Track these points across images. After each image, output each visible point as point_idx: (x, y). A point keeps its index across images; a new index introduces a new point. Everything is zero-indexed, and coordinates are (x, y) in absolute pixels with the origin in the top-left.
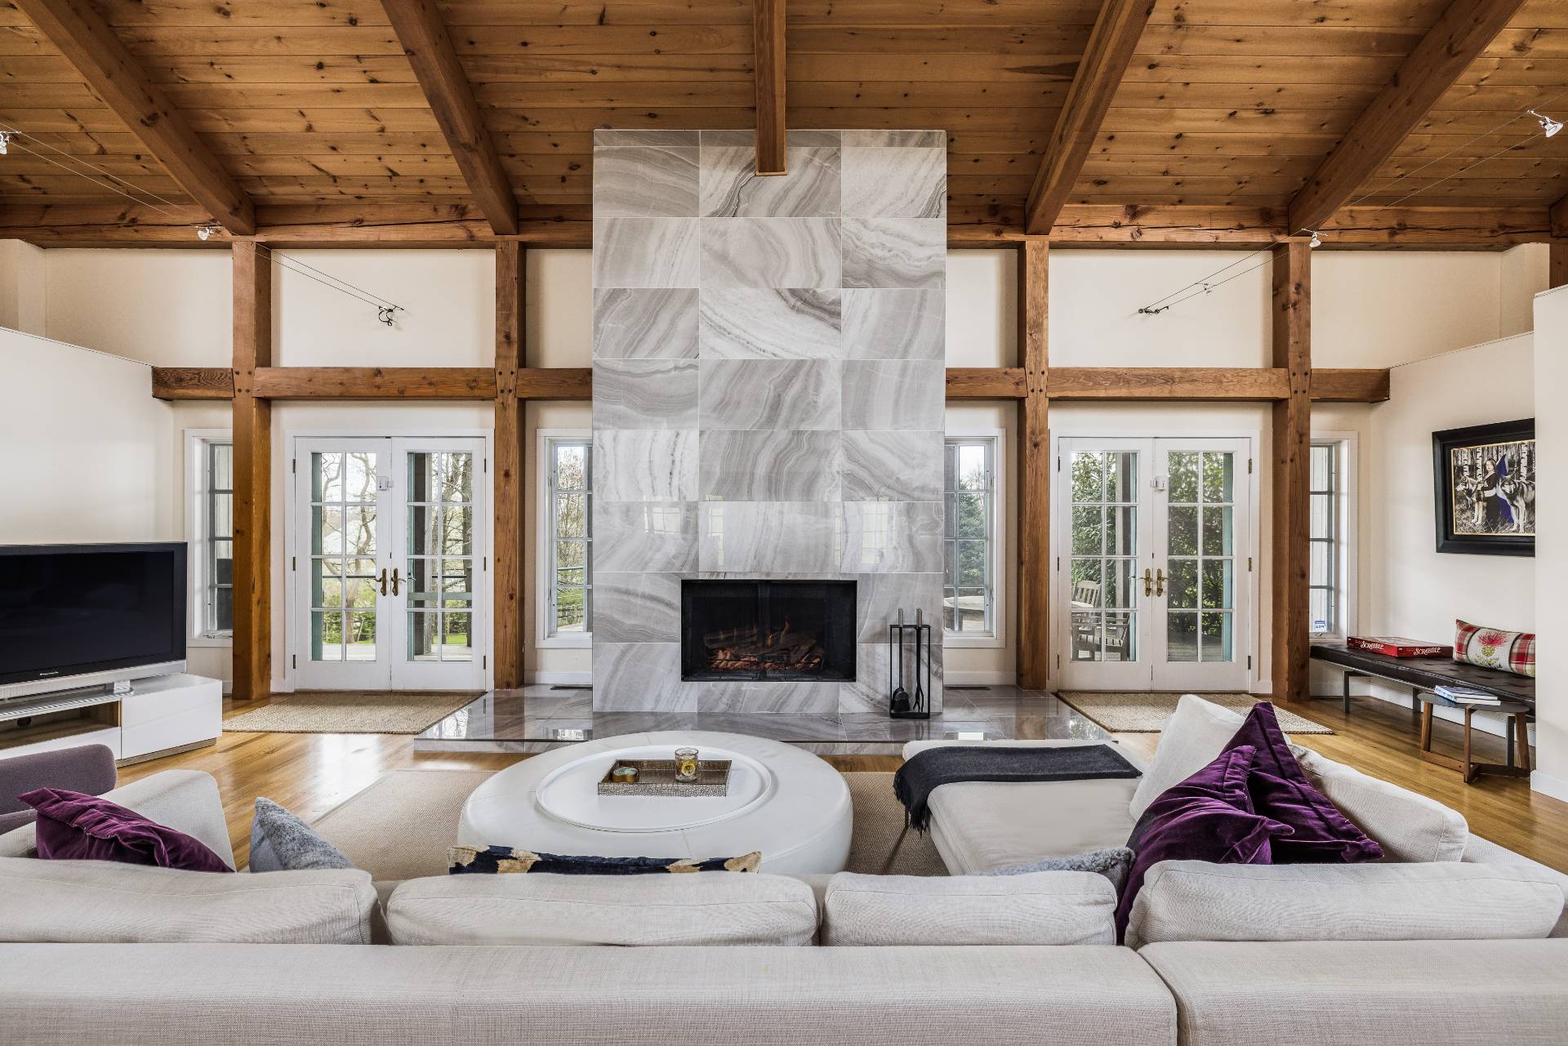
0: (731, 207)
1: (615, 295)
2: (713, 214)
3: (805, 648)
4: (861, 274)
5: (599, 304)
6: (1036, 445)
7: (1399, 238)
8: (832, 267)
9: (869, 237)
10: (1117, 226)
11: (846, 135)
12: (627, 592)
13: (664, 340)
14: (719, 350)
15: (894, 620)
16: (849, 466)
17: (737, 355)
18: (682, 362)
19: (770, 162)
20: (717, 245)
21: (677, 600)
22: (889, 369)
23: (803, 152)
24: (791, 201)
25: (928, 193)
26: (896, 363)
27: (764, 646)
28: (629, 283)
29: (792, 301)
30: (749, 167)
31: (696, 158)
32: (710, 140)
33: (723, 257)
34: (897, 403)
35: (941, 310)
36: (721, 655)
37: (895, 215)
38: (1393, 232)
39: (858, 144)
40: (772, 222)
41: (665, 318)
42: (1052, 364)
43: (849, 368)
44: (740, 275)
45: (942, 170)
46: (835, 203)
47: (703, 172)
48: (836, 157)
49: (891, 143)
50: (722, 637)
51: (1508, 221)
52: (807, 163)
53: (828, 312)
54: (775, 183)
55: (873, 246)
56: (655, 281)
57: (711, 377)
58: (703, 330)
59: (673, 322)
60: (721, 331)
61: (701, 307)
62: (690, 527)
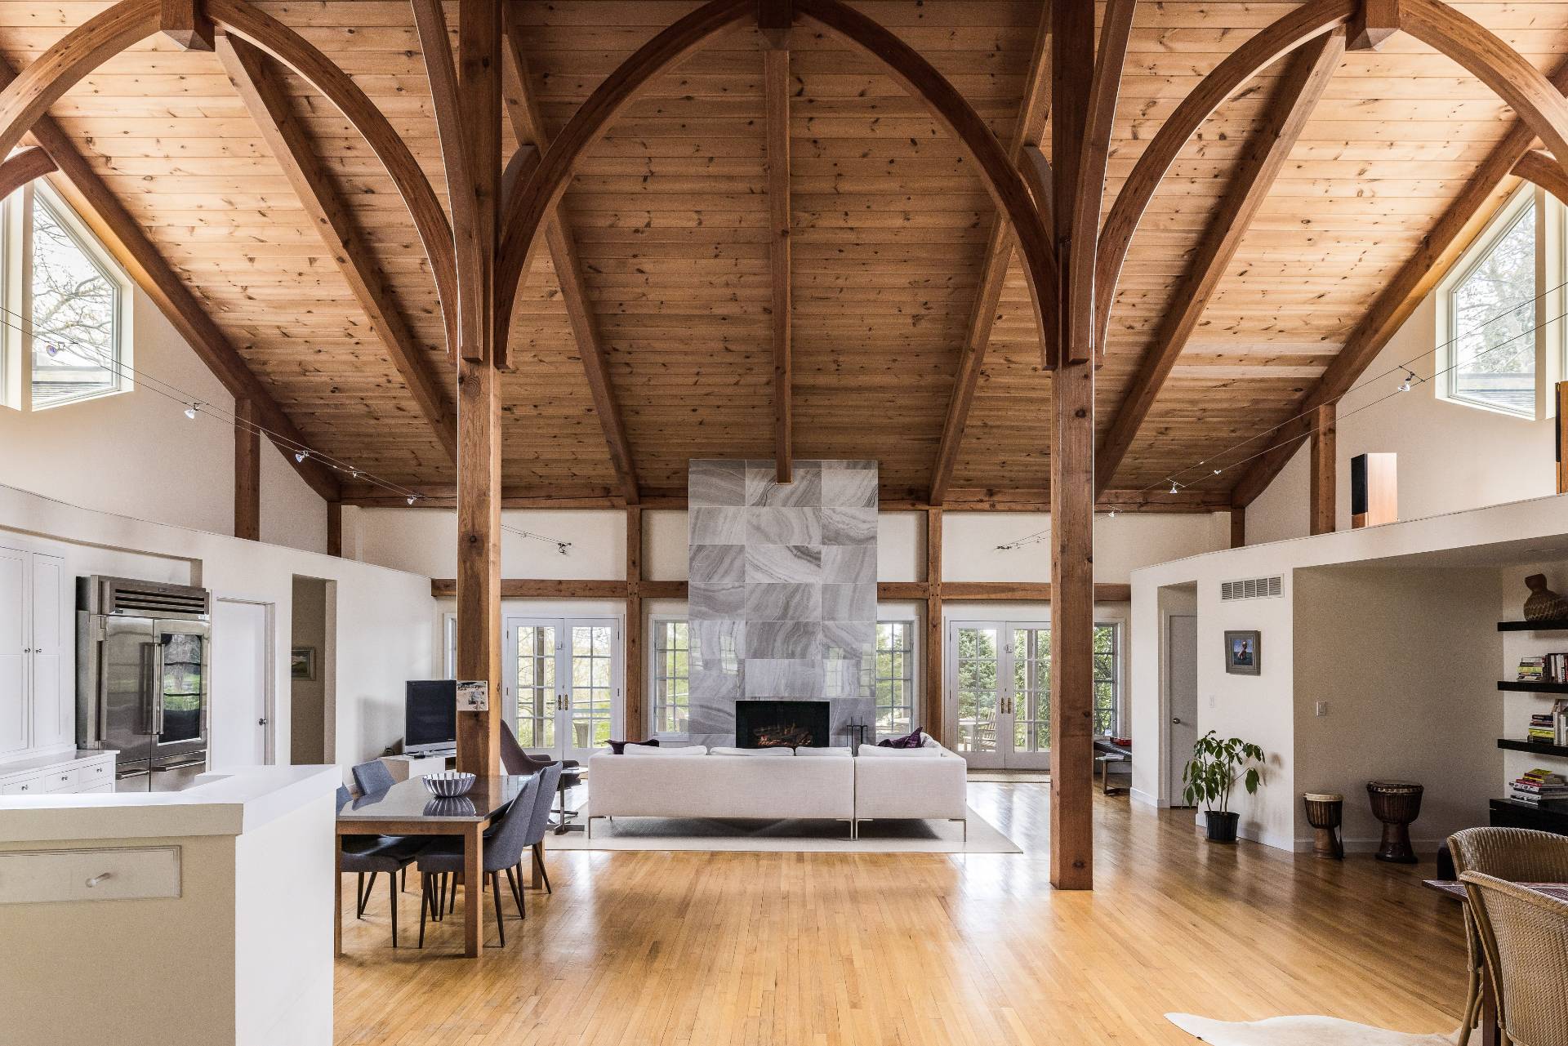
0: (762, 501)
1: (700, 548)
2: (753, 505)
3: (803, 735)
4: (832, 537)
5: (692, 552)
6: (934, 626)
7: (1143, 509)
8: (816, 533)
9: (837, 518)
10: (981, 501)
11: (824, 462)
12: (708, 708)
13: (726, 572)
14: (755, 577)
15: (849, 723)
16: (825, 640)
17: (766, 580)
18: (737, 584)
19: (783, 477)
20: (755, 521)
21: (734, 712)
22: (846, 590)
23: (801, 472)
24: (794, 499)
25: (868, 495)
26: (850, 585)
27: (784, 735)
28: (707, 542)
29: (795, 552)
30: (772, 480)
31: (744, 474)
32: (751, 465)
33: (758, 528)
34: (851, 605)
35: (875, 556)
36: (762, 739)
37: (851, 506)
38: (1141, 505)
39: (830, 468)
40: (785, 510)
41: (727, 561)
42: (944, 580)
43: (825, 588)
44: (768, 538)
45: (876, 482)
46: (819, 500)
47: (747, 482)
48: (818, 475)
49: (848, 467)
50: (763, 730)
51: (1207, 499)
52: (803, 478)
53: (813, 557)
54: (787, 488)
55: (838, 522)
56: (721, 541)
57: (752, 592)
58: (748, 567)
59: (732, 562)
60: (757, 568)
61: (747, 555)
62: (741, 673)
